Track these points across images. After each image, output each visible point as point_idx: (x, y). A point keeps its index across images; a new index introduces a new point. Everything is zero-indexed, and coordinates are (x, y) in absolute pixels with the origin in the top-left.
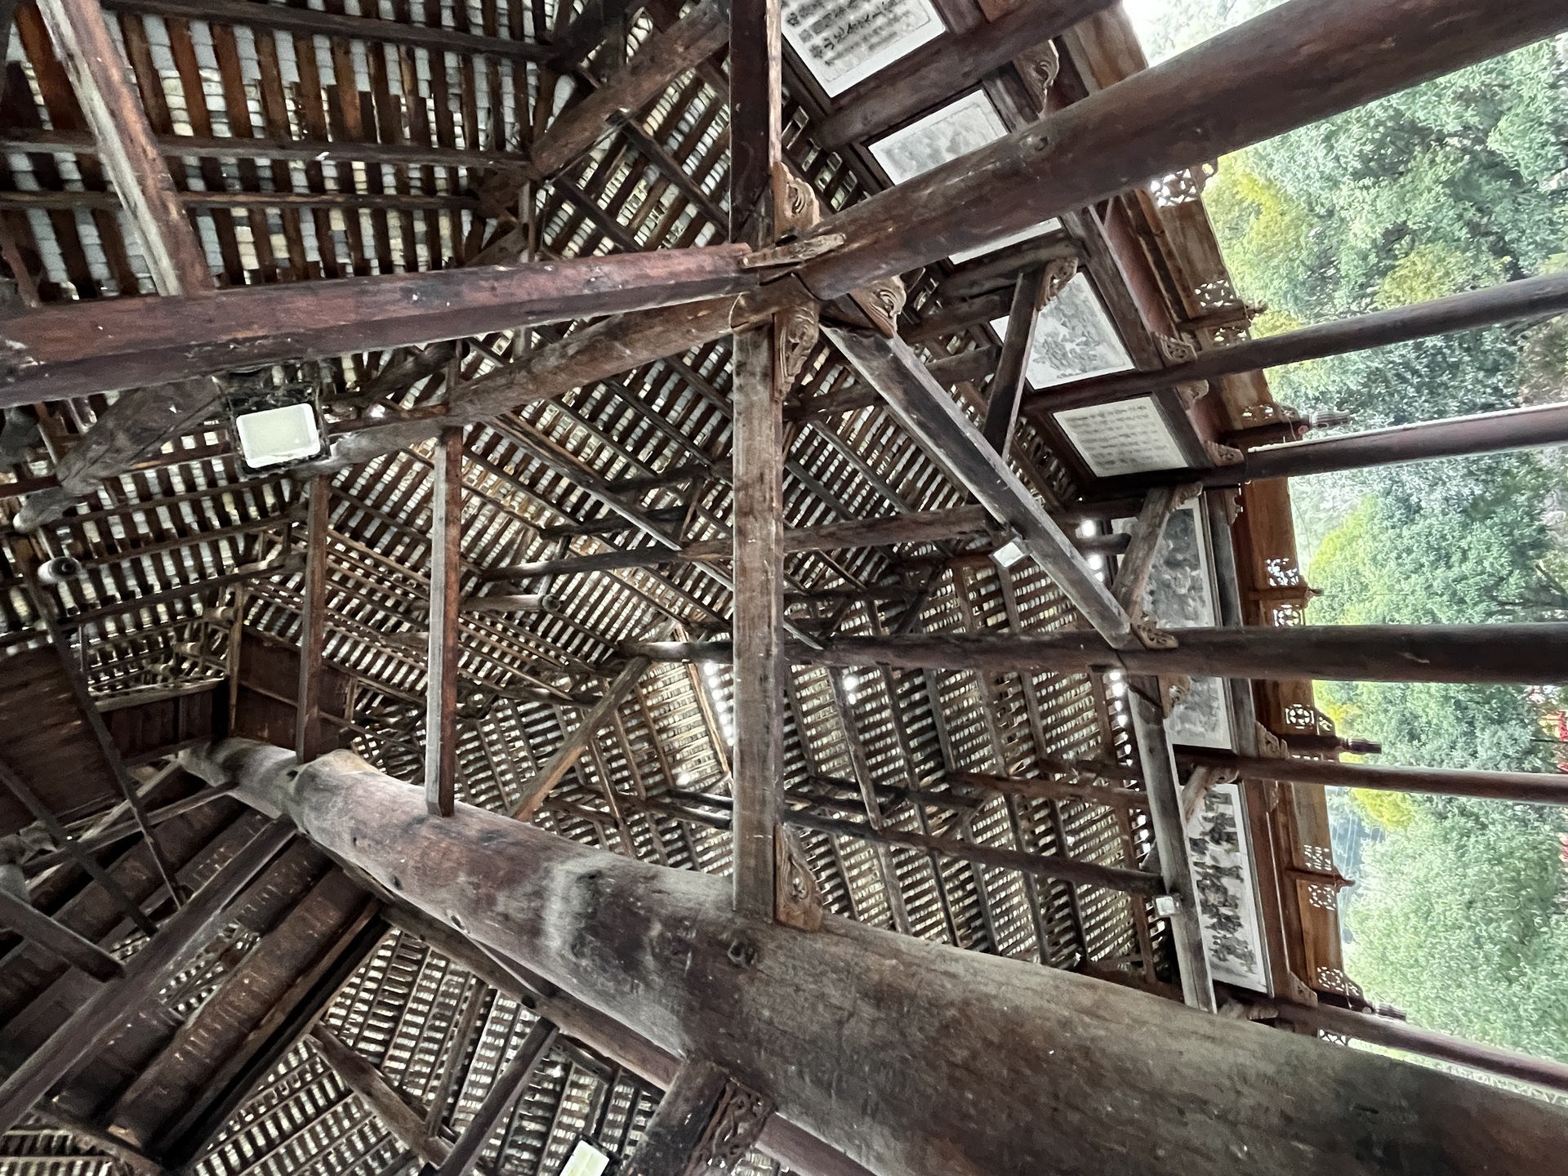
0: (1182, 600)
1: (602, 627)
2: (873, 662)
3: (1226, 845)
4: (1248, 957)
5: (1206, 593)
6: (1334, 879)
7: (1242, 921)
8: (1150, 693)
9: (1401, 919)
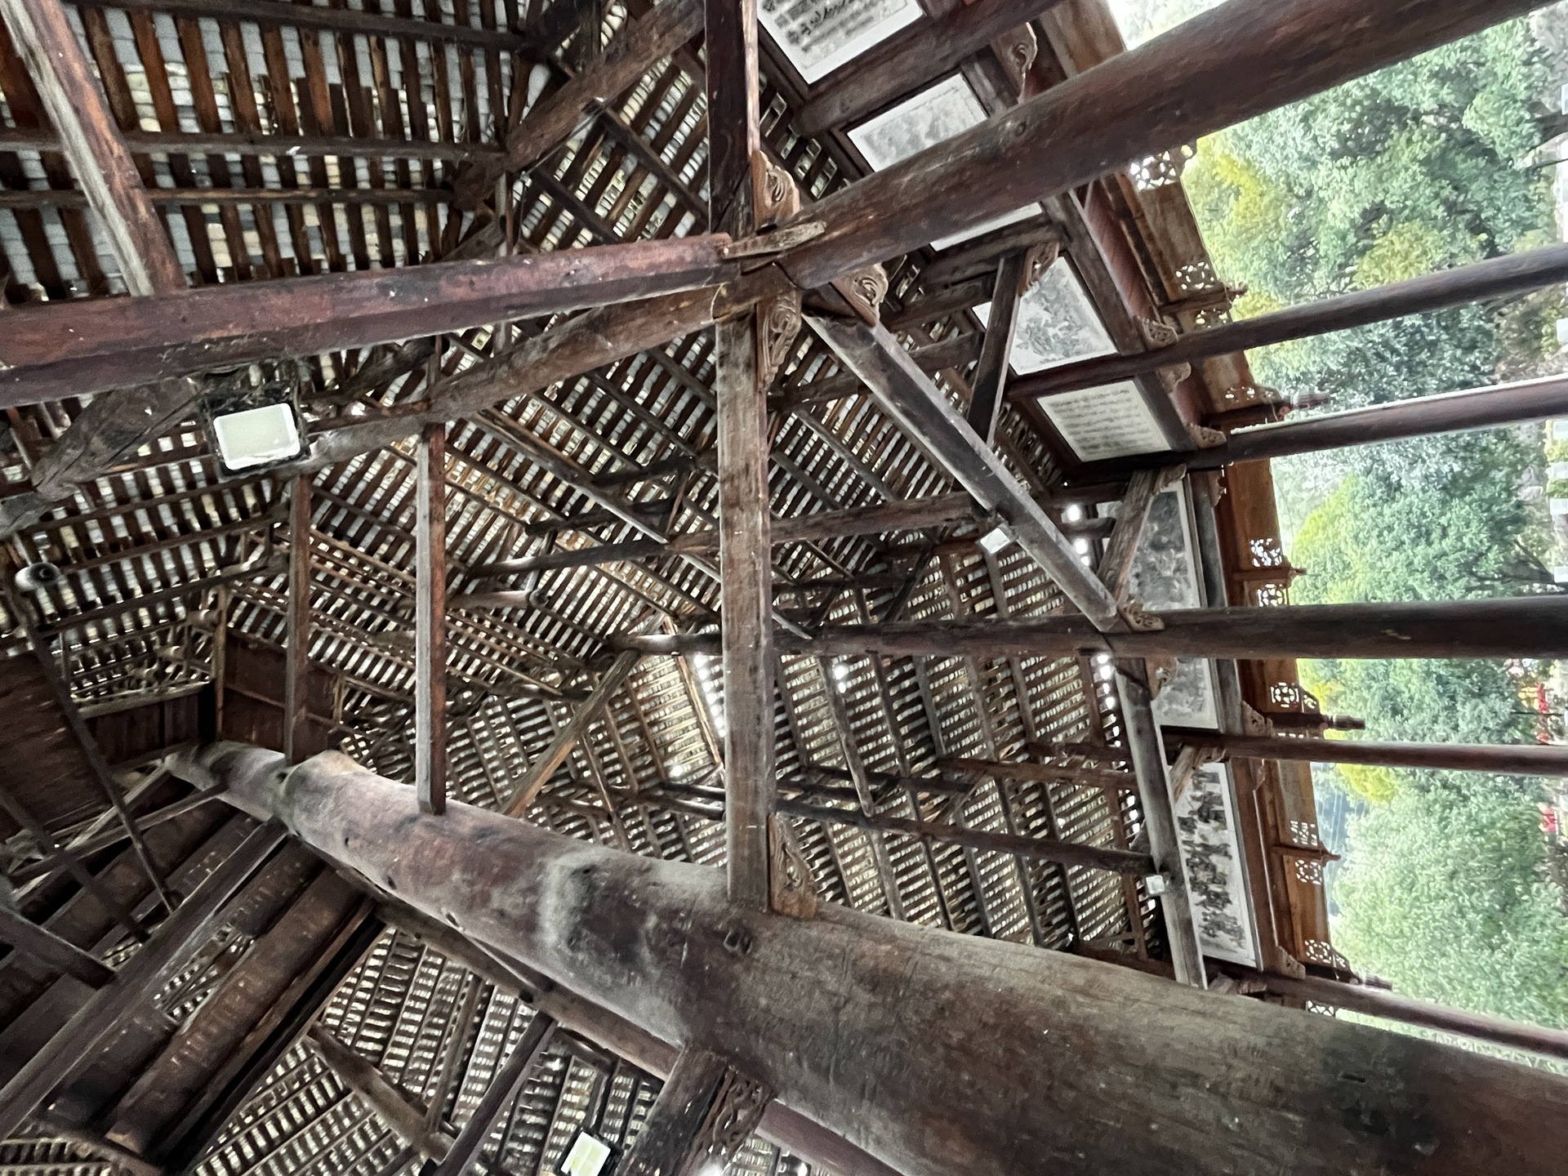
0: (1168, 582)
1: (590, 621)
2: (862, 651)
3: (1214, 823)
4: (1238, 933)
5: (1191, 575)
6: (1320, 854)
7: (1231, 897)
8: (1137, 675)
9: (1386, 891)
